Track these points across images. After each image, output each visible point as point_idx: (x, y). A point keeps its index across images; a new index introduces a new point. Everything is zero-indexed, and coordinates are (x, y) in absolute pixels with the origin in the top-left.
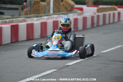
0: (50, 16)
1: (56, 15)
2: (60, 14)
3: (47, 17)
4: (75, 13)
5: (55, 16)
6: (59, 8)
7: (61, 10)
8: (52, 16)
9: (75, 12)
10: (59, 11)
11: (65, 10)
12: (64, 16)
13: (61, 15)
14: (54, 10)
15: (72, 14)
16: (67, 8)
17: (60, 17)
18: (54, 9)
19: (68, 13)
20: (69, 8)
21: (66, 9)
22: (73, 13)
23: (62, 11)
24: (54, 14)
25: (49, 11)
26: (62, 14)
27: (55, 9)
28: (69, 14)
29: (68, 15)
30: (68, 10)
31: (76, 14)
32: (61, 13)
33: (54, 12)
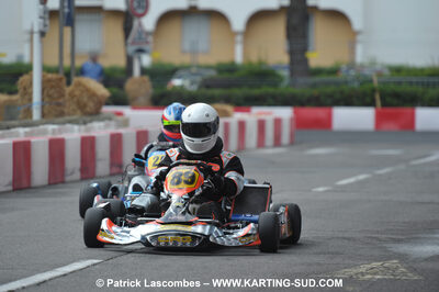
0: (35, 128)
1: (53, 124)
2: (64, 123)
3: (27, 129)
4: (107, 122)
5: (50, 127)
6: (59, 105)
7: (66, 110)
8: (41, 127)
9: (110, 119)
10: (62, 114)
11: (79, 112)
12: (76, 127)
13: (68, 126)
14: (46, 111)
15: (102, 124)
16: (85, 105)
17: (66, 131)
18: (43, 107)
19: (88, 118)
20: (91, 106)
21: (82, 107)
22: (102, 120)
23: (69, 115)
24: (44, 121)
25: (29, 112)
26: (70, 122)
27: (47, 105)
28: (91, 121)
29: (89, 125)
30: (88, 109)
31: (113, 123)
32: (67, 118)
33: (43, 115)
